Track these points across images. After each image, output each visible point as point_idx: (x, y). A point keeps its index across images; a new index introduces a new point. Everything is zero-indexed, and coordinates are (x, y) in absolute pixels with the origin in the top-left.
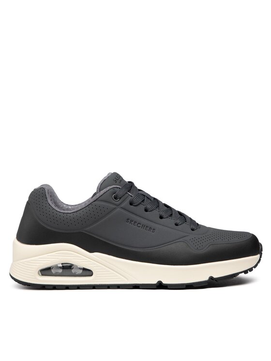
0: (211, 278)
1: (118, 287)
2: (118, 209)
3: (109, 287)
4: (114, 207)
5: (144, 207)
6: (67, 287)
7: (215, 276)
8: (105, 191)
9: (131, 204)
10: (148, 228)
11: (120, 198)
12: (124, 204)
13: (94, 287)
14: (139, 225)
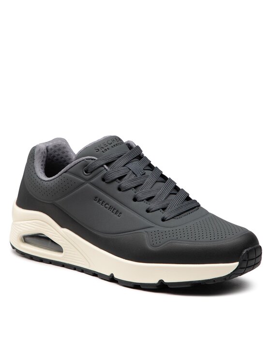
0: (161, 282)
1: (82, 270)
2: (87, 184)
3: (75, 268)
4: (83, 181)
5: (118, 184)
6: (41, 260)
7: (166, 281)
8: (76, 163)
9: (103, 180)
10: (115, 211)
11: (92, 172)
12: (96, 179)
13: (63, 265)
14: (107, 205)
